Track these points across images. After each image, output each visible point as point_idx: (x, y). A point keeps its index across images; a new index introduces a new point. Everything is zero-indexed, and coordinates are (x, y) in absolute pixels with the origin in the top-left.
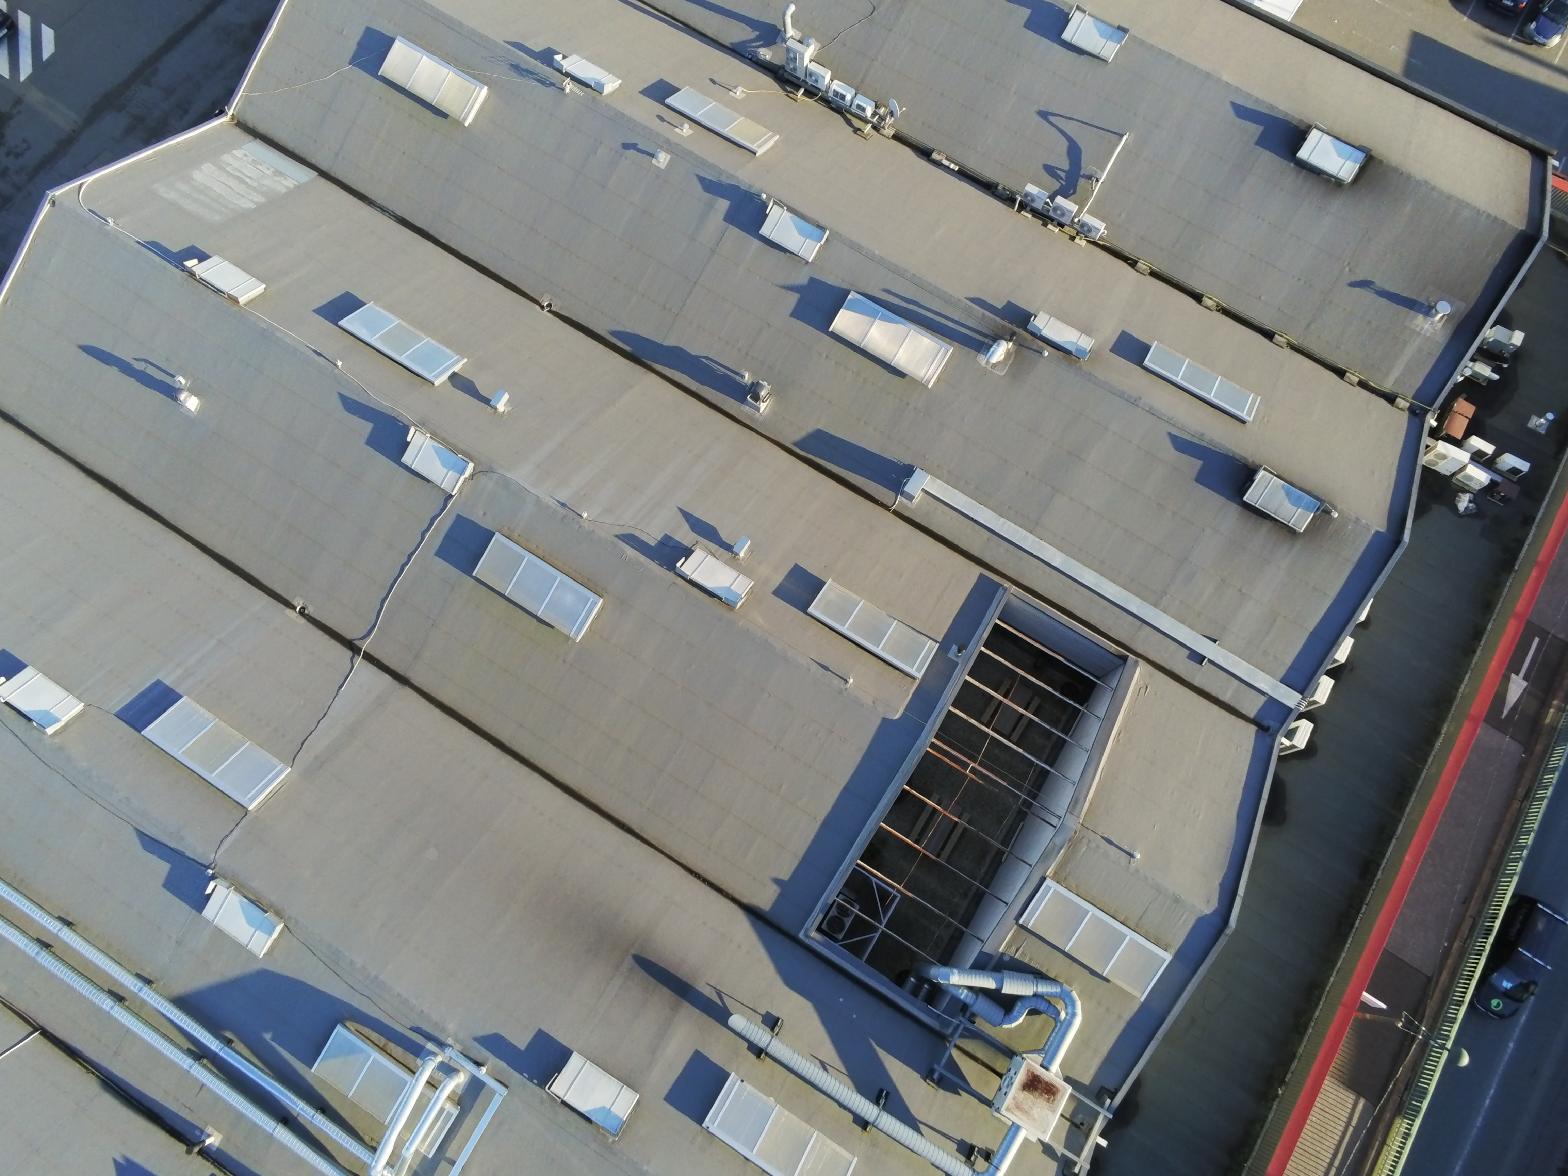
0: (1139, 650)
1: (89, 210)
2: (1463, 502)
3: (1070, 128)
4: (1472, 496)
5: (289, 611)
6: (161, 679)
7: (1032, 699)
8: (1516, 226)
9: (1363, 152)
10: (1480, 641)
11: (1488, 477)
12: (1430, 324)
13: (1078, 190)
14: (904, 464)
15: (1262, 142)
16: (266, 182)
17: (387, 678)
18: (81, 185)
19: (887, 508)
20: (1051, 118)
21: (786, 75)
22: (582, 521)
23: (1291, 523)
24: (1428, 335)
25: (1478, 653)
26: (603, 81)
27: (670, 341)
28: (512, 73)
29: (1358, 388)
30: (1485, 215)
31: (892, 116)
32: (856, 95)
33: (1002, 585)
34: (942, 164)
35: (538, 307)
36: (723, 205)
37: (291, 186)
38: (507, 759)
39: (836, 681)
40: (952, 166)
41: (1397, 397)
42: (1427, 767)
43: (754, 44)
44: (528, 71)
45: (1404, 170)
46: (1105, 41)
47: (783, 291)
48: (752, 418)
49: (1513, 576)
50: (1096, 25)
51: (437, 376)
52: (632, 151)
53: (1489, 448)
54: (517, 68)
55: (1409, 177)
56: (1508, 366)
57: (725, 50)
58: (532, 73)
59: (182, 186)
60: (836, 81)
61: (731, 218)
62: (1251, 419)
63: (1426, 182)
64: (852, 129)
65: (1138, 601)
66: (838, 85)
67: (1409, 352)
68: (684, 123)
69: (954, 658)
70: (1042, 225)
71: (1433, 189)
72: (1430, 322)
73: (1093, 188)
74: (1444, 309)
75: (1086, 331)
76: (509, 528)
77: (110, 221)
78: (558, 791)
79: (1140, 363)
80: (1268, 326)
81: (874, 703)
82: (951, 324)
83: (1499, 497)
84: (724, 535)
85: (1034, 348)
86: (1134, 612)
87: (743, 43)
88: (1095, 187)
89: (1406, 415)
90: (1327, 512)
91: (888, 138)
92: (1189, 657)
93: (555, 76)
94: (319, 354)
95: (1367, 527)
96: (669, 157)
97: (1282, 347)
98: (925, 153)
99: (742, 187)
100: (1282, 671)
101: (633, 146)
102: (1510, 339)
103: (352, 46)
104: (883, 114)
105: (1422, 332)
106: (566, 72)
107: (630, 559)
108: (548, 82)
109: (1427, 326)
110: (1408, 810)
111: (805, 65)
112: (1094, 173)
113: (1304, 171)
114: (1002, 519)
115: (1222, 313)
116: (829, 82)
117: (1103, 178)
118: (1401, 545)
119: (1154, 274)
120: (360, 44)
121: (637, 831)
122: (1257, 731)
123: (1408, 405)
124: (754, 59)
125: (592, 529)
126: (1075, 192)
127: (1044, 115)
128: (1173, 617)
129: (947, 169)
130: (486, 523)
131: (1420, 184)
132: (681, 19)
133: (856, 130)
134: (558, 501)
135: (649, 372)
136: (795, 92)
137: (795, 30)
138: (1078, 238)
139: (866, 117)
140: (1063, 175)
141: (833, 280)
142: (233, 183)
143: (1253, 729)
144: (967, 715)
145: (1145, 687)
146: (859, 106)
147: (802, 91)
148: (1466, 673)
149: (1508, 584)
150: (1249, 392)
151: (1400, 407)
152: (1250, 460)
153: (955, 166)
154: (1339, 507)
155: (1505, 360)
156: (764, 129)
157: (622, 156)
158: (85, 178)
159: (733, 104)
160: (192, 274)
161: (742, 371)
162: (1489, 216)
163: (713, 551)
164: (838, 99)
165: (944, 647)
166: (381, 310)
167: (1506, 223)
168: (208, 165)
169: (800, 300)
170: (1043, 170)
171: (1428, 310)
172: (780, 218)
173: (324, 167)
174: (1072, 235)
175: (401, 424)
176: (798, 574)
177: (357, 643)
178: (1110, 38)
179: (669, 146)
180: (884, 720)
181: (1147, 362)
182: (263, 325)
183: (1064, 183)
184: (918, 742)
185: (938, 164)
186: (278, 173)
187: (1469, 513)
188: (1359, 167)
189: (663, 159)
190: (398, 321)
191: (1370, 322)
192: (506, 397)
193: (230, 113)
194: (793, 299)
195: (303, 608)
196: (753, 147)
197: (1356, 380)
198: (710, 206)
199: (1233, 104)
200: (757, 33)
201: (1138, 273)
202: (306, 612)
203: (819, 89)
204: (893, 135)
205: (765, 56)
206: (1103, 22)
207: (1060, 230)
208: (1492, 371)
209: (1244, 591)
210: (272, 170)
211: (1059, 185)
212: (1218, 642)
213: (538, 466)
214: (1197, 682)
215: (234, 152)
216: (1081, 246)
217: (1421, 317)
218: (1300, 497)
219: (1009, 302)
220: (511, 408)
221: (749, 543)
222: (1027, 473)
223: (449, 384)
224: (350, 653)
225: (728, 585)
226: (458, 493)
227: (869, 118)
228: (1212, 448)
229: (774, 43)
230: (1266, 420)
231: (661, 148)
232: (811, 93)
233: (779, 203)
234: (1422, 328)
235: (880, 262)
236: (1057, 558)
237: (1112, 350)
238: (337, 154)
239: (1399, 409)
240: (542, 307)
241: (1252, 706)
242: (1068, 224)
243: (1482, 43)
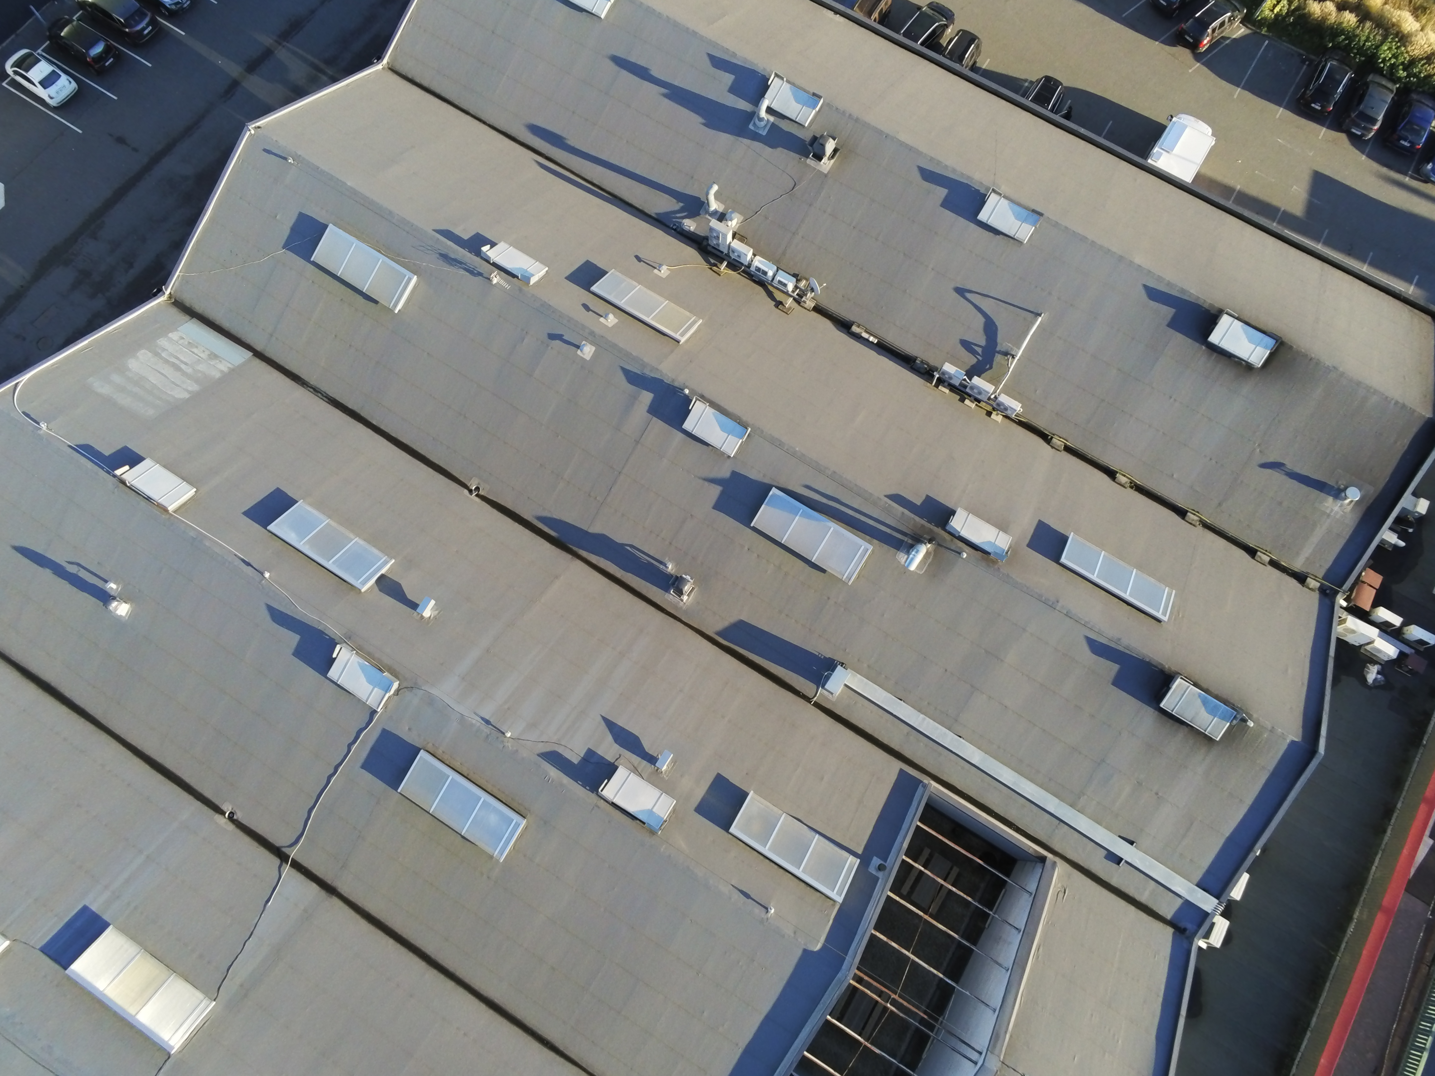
0: (1057, 848)
1: (24, 413)
2: (1372, 674)
3: (986, 305)
4: (1380, 667)
5: (218, 817)
6: (87, 904)
7: (951, 869)
8: (1424, 414)
9: (1274, 339)
10: (1390, 820)
11: (1396, 651)
12: (1340, 507)
13: (994, 366)
14: (825, 657)
15: (1174, 324)
16: (201, 367)
17: (314, 887)
18: (16, 385)
19: (808, 700)
20: (968, 295)
21: (709, 248)
22: (506, 740)
23: (1207, 731)
24: (1337, 517)
25: (1389, 832)
26: (531, 270)
27: (595, 529)
28: (441, 262)
29: (1269, 568)
30: (1393, 402)
31: (813, 291)
32: (777, 271)
33: (922, 782)
34: (862, 337)
35: (466, 492)
36: (647, 397)
37: (225, 370)
38: (432, 974)
39: (758, 910)
40: (871, 339)
41: (1307, 577)
42: (1340, 955)
43: (678, 215)
44: (455, 260)
45: (1313, 356)
46: (1021, 223)
47: (706, 483)
48: (676, 607)
49: (1421, 751)
50: (1011, 208)
51: (364, 583)
52: (558, 341)
53: (1396, 620)
54: (445, 257)
55: (1318, 363)
56: (1414, 531)
57: (650, 220)
58: (461, 263)
59: (116, 378)
60: (758, 258)
61: (654, 410)
62: (1165, 619)
63: (1334, 367)
64: (774, 303)
65: (1056, 801)
66: (760, 261)
67: (1318, 534)
68: (608, 314)
69: (874, 873)
70: (960, 400)
71: (1342, 374)
72: (1339, 505)
73: (1009, 366)
74: (1354, 494)
75: (1002, 526)
76: (433, 745)
77: (43, 426)
78: (483, 1007)
79: (1056, 559)
80: (1181, 504)
81: (795, 933)
82: (871, 522)
83: (1406, 669)
84: (648, 746)
85: (953, 547)
86: (1052, 812)
87: (667, 214)
88: (1011, 364)
89: (1316, 596)
90: (1244, 720)
91: (808, 310)
92: (1106, 857)
93: (484, 267)
94: (248, 564)
95: (1283, 736)
96: (594, 348)
97: (1194, 525)
98: (844, 326)
99: (665, 381)
100: (1198, 875)
101: (559, 337)
102: (1415, 506)
103: (285, 232)
104: (803, 288)
105: (1332, 514)
106: (493, 262)
107: (552, 781)
108: (476, 272)
109: (1336, 508)
110: (1321, 1001)
111: (728, 243)
112: (1010, 349)
113: (1215, 354)
114: (922, 716)
115: (1136, 490)
116: (751, 258)
117: (1019, 355)
118: (1317, 756)
119: (1068, 449)
120: (293, 229)
121: (561, 1048)
122: (1174, 934)
123: (1318, 585)
124: (678, 230)
125: (515, 749)
126: (991, 368)
127: (961, 291)
128: (1090, 818)
129: (866, 342)
130: (412, 738)
131: (1328, 370)
132: (608, 189)
133: (779, 304)
134: (483, 719)
135: (575, 559)
136: (719, 264)
137: (718, 203)
138: (994, 413)
139: (788, 291)
140: (979, 350)
141: (754, 474)
142: (168, 371)
143: (1170, 931)
144: (888, 938)
145: (1063, 891)
146: (780, 282)
147: (725, 263)
148: (1376, 854)
149: (1417, 759)
150: (1163, 586)
151: (1311, 587)
152: (1167, 666)
153: (874, 339)
154: (1255, 716)
155: (1410, 524)
156: (688, 314)
157: (548, 346)
158: (21, 376)
159: (656, 286)
160: (123, 482)
161: (666, 560)
162: (1397, 403)
163: (635, 765)
164: (760, 274)
165: (865, 859)
166: (309, 508)
167: (1414, 411)
168: (143, 351)
169: (722, 493)
170: (960, 345)
171: (1338, 493)
172: (702, 414)
173: (259, 348)
174: (989, 410)
175: (328, 637)
176: (720, 783)
177: (286, 850)
178: (1025, 221)
179: (594, 338)
180: (805, 951)
181: (1063, 560)
182: (192, 534)
183: (980, 358)
184: (839, 975)
185: (857, 337)
186: (213, 356)
187: (1377, 684)
188: (1270, 353)
189: (588, 351)
190: (327, 521)
191: (1280, 503)
192: (433, 602)
193: (167, 292)
194: (716, 491)
195: (232, 814)
196: (677, 336)
197: (1266, 559)
198: (634, 398)
199: (1146, 287)
200: (681, 204)
201: (1054, 449)
202: (235, 817)
203: (742, 264)
204: (814, 307)
205: (690, 227)
206: (1019, 204)
207: (976, 405)
208: (1399, 538)
209: (1160, 794)
210: (207, 353)
211: (975, 360)
212: (1135, 844)
213: (463, 678)
214: (1114, 882)
215: (170, 335)
216: (998, 422)
217: (1330, 499)
218: (1216, 707)
219: (928, 497)
220: (437, 612)
221: (672, 755)
222: (946, 670)
223: (376, 589)
224: (277, 861)
225: (650, 807)
226: (384, 708)
227: (790, 293)
228: (1128, 652)
229: (699, 214)
230: (1180, 616)
231: (586, 339)
232: (734, 265)
233: (703, 398)
234: (1332, 510)
235: (802, 458)
236: (975, 756)
237: (1029, 546)
238: (271, 335)
239: (1310, 589)
240: (470, 491)
241: (1168, 909)
242: (985, 401)
243: (1381, 182)
